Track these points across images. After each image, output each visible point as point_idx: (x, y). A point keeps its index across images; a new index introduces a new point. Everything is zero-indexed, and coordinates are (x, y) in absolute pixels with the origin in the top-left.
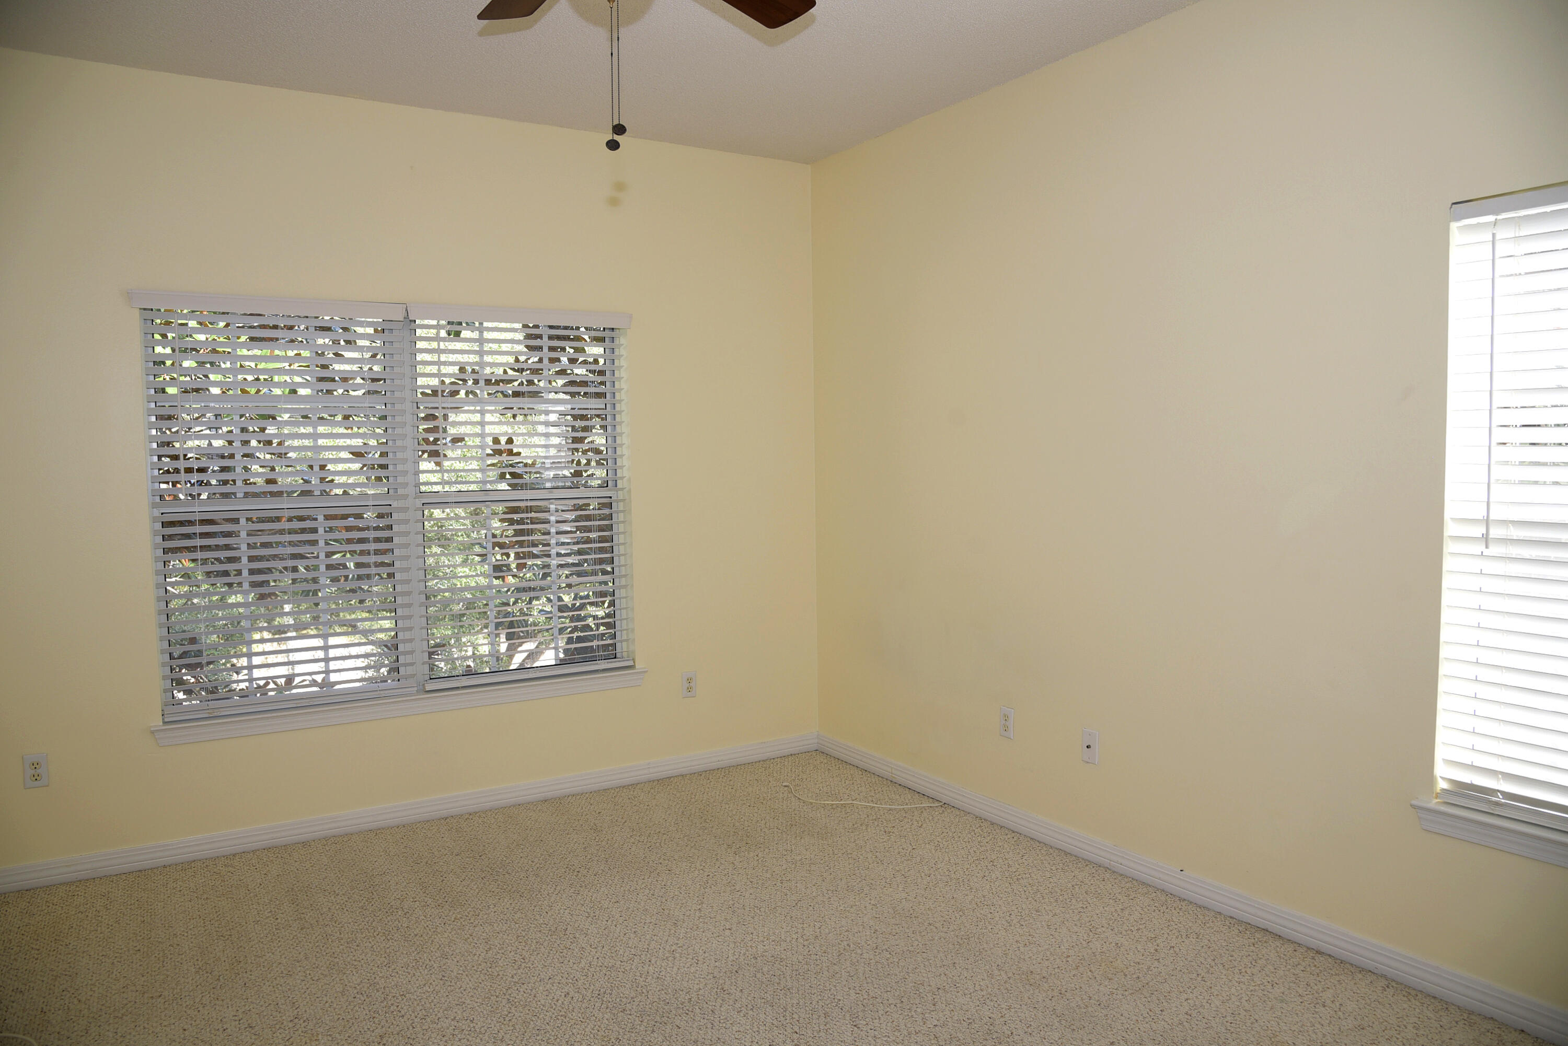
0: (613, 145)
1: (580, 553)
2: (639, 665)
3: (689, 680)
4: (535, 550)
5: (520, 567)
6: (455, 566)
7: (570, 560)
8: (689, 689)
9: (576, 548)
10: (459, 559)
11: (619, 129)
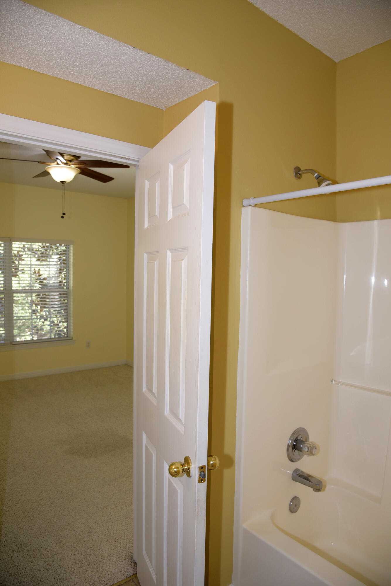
0: (62, 217)
1: (60, 307)
2: (74, 339)
3: (88, 343)
4: (46, 306)
5: (41, 311)
6: (19, 310)
7: (57, 309)
8: (88, 346)
9: (60, 305)
10: (20, 308)
11: (64, 214)
